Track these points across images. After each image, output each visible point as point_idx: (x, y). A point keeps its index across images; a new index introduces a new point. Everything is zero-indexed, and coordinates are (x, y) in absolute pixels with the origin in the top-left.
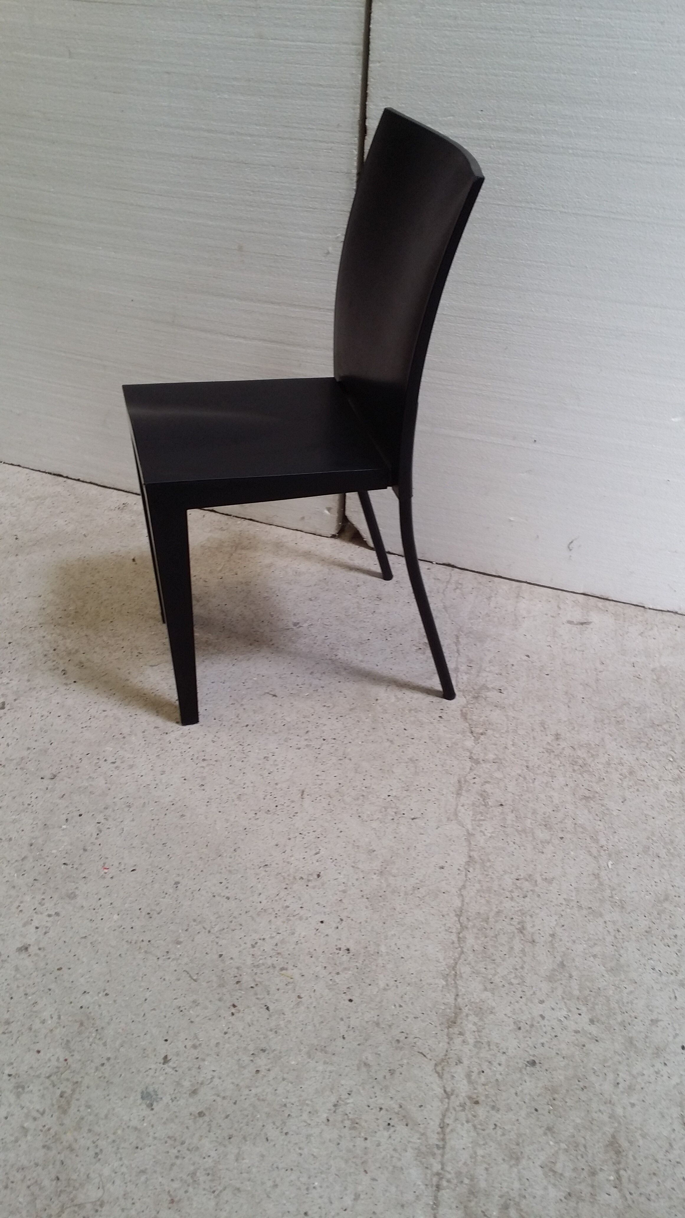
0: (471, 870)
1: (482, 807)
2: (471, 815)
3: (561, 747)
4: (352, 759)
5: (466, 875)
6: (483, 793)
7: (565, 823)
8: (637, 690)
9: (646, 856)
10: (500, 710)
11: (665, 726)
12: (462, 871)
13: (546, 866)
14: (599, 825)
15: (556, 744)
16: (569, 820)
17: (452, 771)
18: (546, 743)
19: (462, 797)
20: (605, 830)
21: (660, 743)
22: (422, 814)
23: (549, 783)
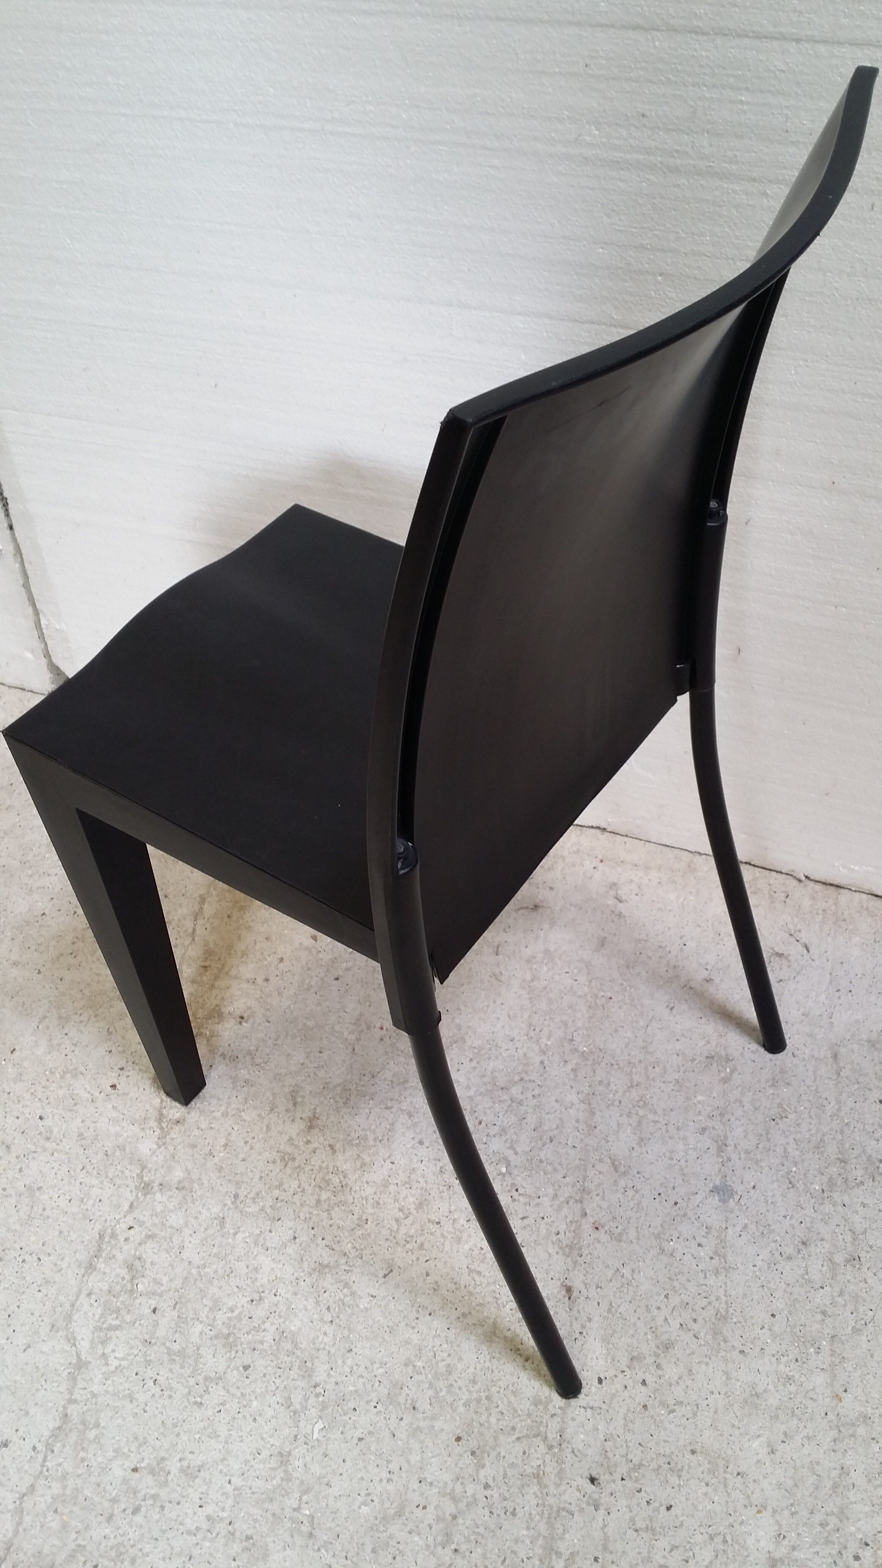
0: (57, 1447)
1: (124, 1297)
2: (97, 1317)
3: (311, 1147)
5: (44, 1460)
6: (137, 1263)
7: (265, 1330)
8: (488, 1006)
9: (391, 1407)
10: (227, 1065)
11: (515, 1091)
12: (39, 1452)
13: (197, 1436)
14: (325, 1334)
15: (305, 1140)
16: (272, 1324)
17: (94, 1214)
18: (287, 1138)
19: (95, 1273)
20: (334, 1344)
21: (494, 1130)
22: (9, 1316)
23: (262, 1236)
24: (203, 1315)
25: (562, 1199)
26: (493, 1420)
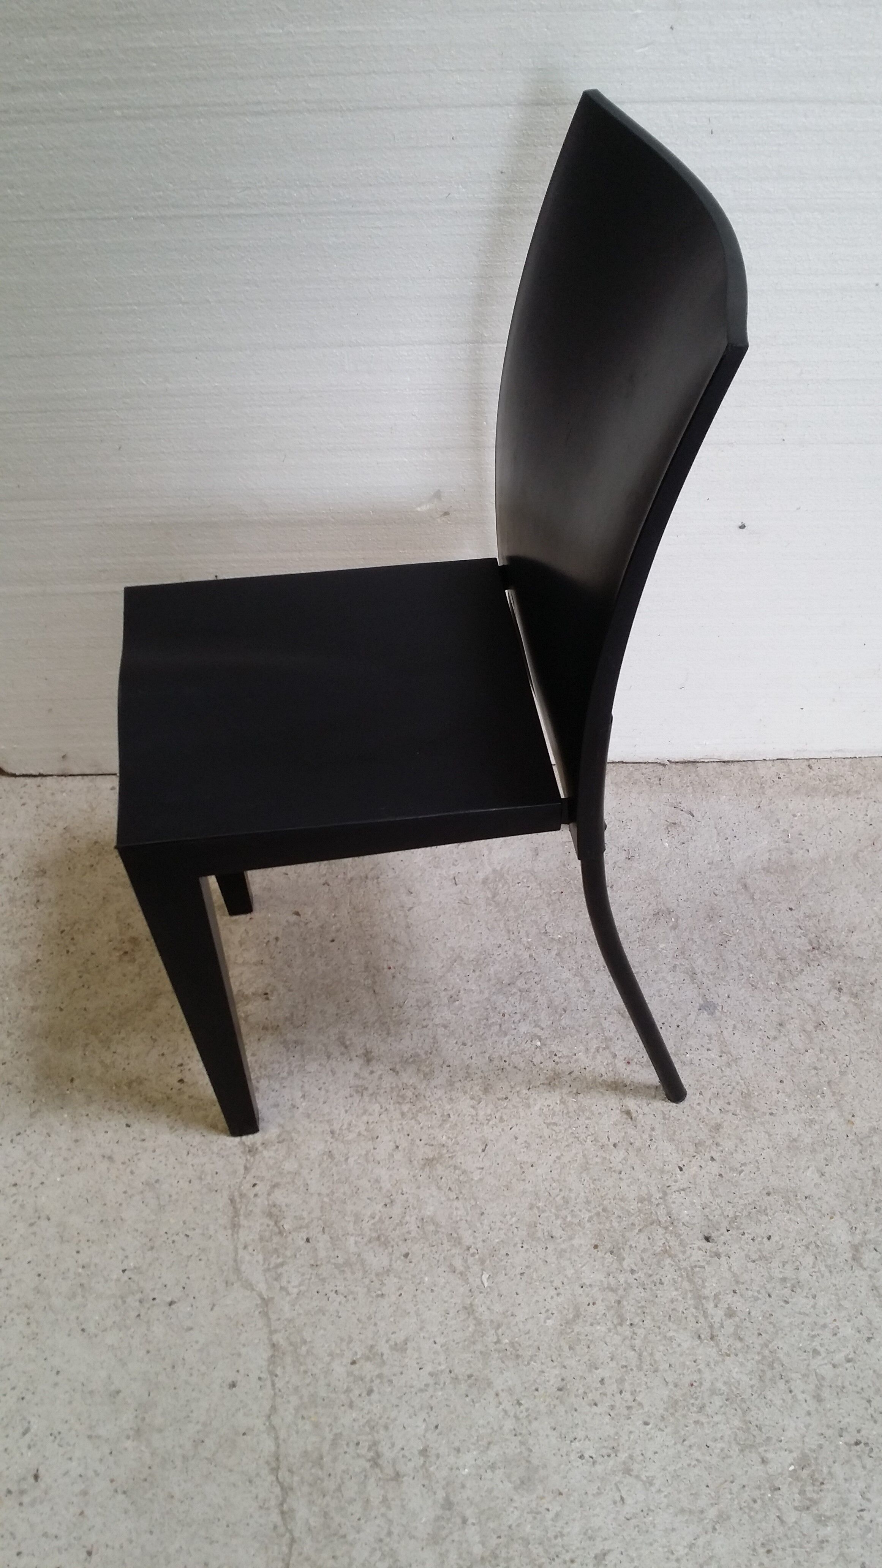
0: (279, 1371)
1: (276, 1239)
2: (261, 1262)
3: (376, 1075)
5: (273, 1385)
6: (273, 1209)
7: (407, 1223)
8: (468, 926)
9: (534, 1243)
10: (272, 1034)
11: (520, 983)
12: (266, 1380)
13: (392, 1319)
14: (457, 1208)
15: (369, 1071)
16: (411, 1216)
17: (216, 1184)
18: (352, 1075)
19: (241, 1231)
20: (467, 1214)
21: (517, 1018)
22: (184, 1288)
23: (370, 1154)
24: (351, 1228)
25: (593, 1050)
26: (615, 1224)
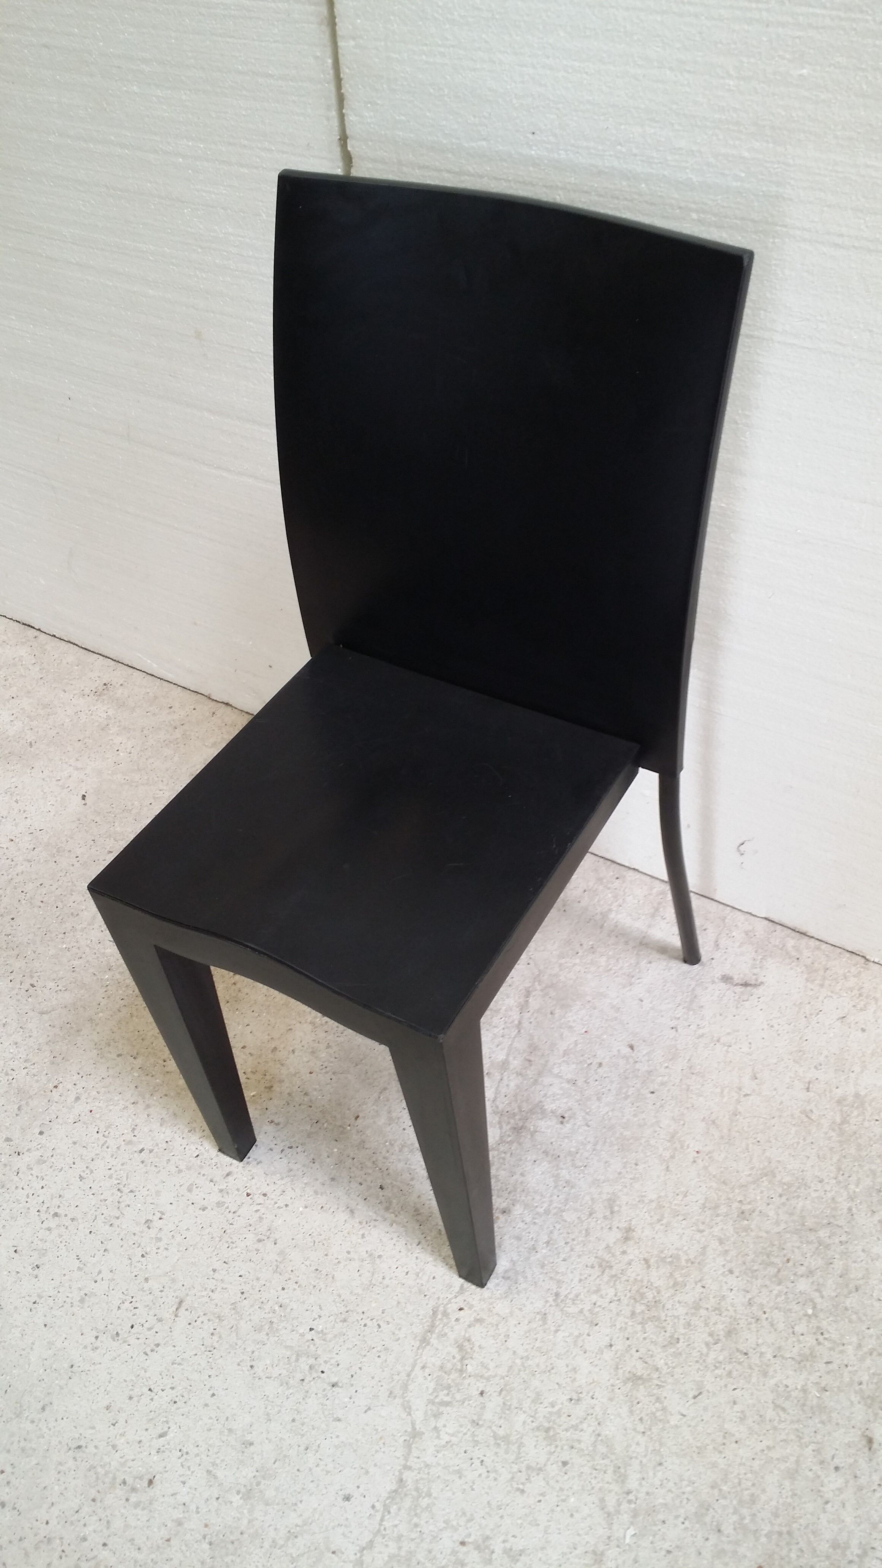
0: (394, 1508)
1: (454, 1375)
2: (431, 1391)
3: (626, 1258)
4: (278, 1242)
5: (382, 1520)
6: (466, 1344)
7: (582, 1430)
8: (798, 1143)
9: (697, 1526)
10: (550, 1162)
11: (823, 1234)
12: (377, 1511)
13: (519, 1522)
14: (638, 1444)
15: (621, 1250)
16: (589, 1425)
17: (428, 1289)
18: (604, 1245)
19: (428, 1348)
20: (645, 1456)
21: (801, 1270)
22: (352, 1376)
23: (581, 1338)
24: (526, 1405)
25: (865, 1349)
26: (793, 1555)
